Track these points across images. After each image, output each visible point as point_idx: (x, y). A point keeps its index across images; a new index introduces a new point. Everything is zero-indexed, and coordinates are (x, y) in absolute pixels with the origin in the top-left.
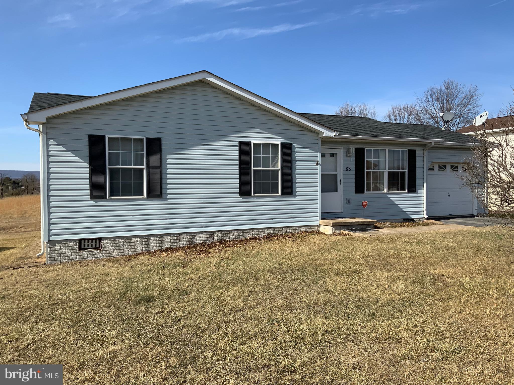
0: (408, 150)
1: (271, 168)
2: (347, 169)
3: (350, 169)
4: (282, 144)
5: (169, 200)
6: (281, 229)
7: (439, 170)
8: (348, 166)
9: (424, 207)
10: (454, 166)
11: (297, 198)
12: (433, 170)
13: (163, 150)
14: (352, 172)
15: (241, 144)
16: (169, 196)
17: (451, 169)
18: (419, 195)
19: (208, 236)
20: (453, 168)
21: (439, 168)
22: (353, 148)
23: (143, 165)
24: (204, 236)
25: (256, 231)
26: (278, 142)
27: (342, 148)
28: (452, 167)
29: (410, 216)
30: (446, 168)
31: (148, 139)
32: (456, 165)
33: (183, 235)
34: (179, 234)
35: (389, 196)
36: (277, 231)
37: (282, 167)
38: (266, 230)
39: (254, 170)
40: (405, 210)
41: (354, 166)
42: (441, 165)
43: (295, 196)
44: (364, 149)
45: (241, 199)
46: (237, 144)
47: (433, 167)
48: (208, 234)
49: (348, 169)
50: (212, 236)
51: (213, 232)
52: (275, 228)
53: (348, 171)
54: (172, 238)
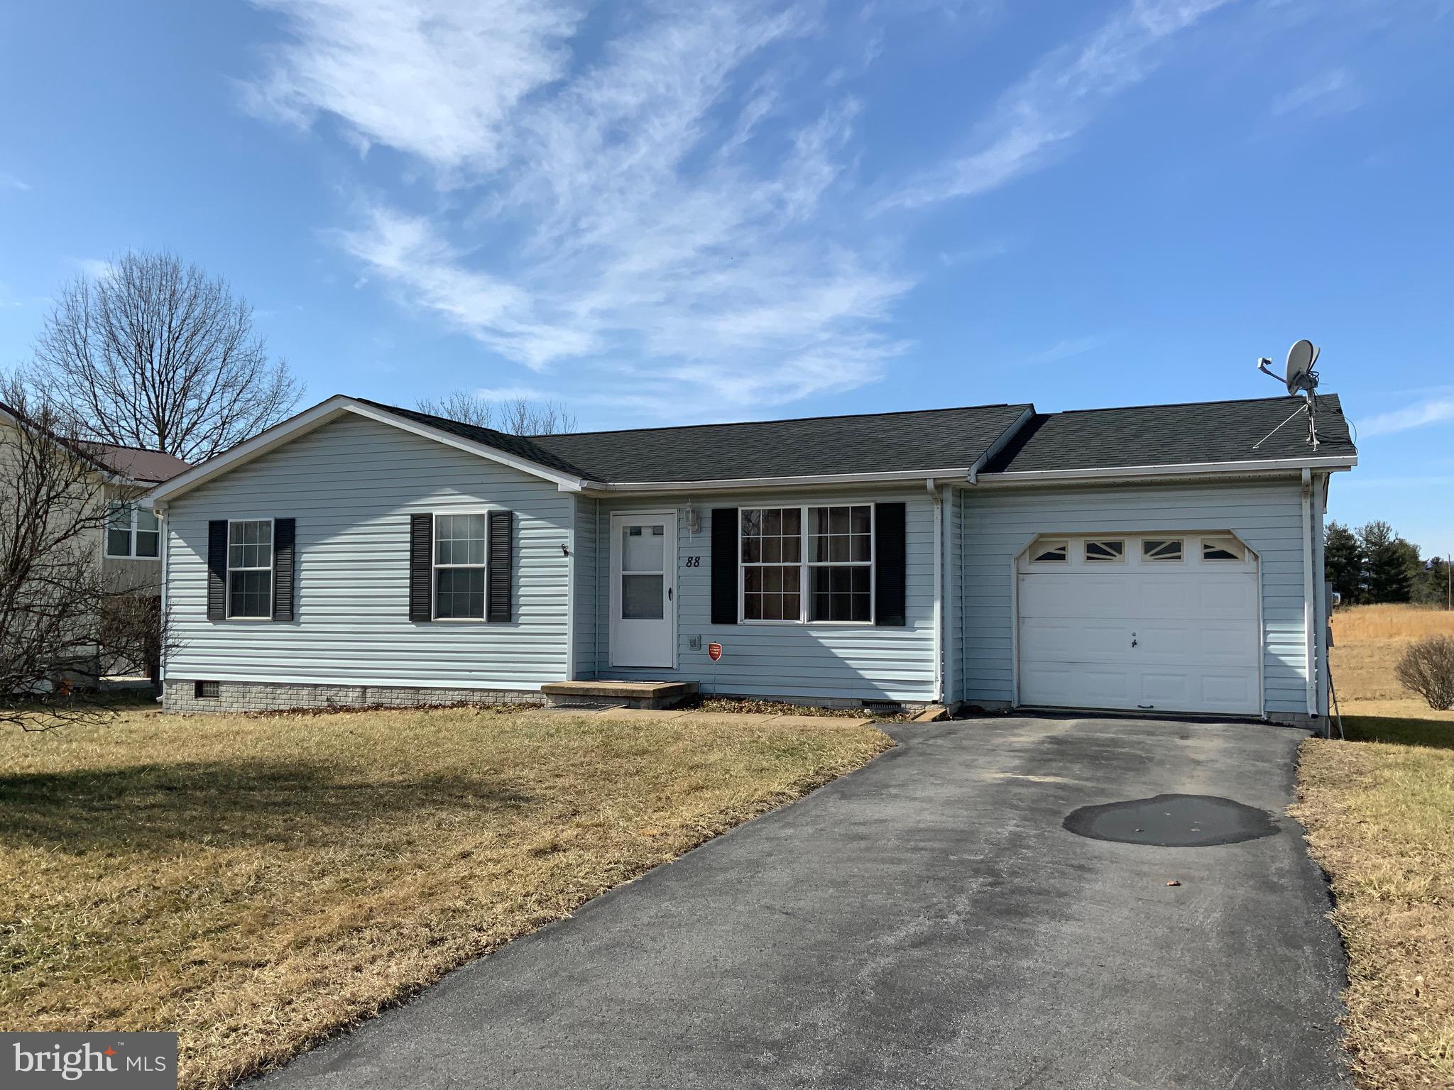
0: (878, 506)
1: (468, 565)
2: (690, 561)
3: (697, 561)
4: (492, 515)
5: (303, 625)
6: (486, 694)
7: (1089, 558)
8: (694, 555)
9: (933, 671)
10: (1161, 543)
11: (522, 629)
12: (1062, 557)
13: (297, 540)
14: (704, 572)
15: (415, 519)
16: (303, 618)
17: (1146, 552)
18: (918, 634)
19: (357, 694)
20: (1151, 553)
21: (1088, 552)
22: (707, 508)
23: (269, 566)
24: (351, 694)
25: (438, 692)
26: (483, 510)
27: (675, 511)
28: (1148, 547)
29: (888, 693)
30: (1121, 553)
31: (278, 522)
32: (1170, 539)
33: (320, 688)
34: (316, 686)
35: (814, 634)
36: (477, 697)
37: (489, 562)
38: (456, 693)
39: (436, 569)
40: (868, 675)
41: (709, 554)
42: (1098, 541)
43: (518, 625)
44: (736, 510)
45: (413, 627)
46: (408, 519)
47: (1063, 549)
48: (358, 690)
49: (693, 562)
50: (364, 696)
51: (365, 688)
52: (473, 690)
53: (693, 567)
54: (305, 692)
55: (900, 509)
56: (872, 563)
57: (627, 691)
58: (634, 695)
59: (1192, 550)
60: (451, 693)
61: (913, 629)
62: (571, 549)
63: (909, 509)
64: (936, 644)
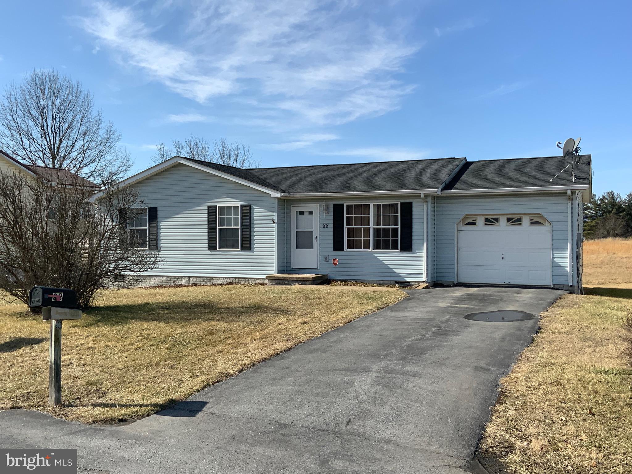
0: (401, 204)
1: (232, 227)
2: (324, 226)
3: (327, 225)
4: (242, 206)
5: (162, 252)
6: (241, 280)
7: (485, 224)
8: (326, 223)
9: (423, 269)
10: (513, 218)
11: (256, 253)
12: (475, 224)
13: (159, 216)
14: (330, 231)
15: (209, 208)
16: (162, 249)
17: (508, 222)
18: (418, 255)
19: (186, 280)
21: (485, 222)
22: (331, 204)
23: (146, 227)
24: (183, 280)
25: (221, 279)
26: (238, 204)
27: (318, 205)
28: (509, 220)
29: (405, 278)
30: (498, 222)
31: (150, 208)
32: (517, 217)
33: (171, 277)
34: (168, 277)
35: (376, 255)
36: (237, 280)
37: (241, 226)
38: (228, 279)
39: (218, 228)
40: (397, 271)
41: (333, 222)
42: (489, 217)
43: (254, 252)
44: (343, 205)
45: (209, 252)
46: (206, 208)
47: (475, 220)
48: (186, 278)
50: (189, 281)
51: (189, 277)
52: (236, 278)
53: (325, 228)
54: (164, 279)
55: (410, 204)
56: (399, 226)
57: (301, 278)
58: (304, 279)
59: (526, 221)
60: (226, 279)
61: (415, 253)
62: (276, 221)
63: (413, 205)
64: (424, 259)
